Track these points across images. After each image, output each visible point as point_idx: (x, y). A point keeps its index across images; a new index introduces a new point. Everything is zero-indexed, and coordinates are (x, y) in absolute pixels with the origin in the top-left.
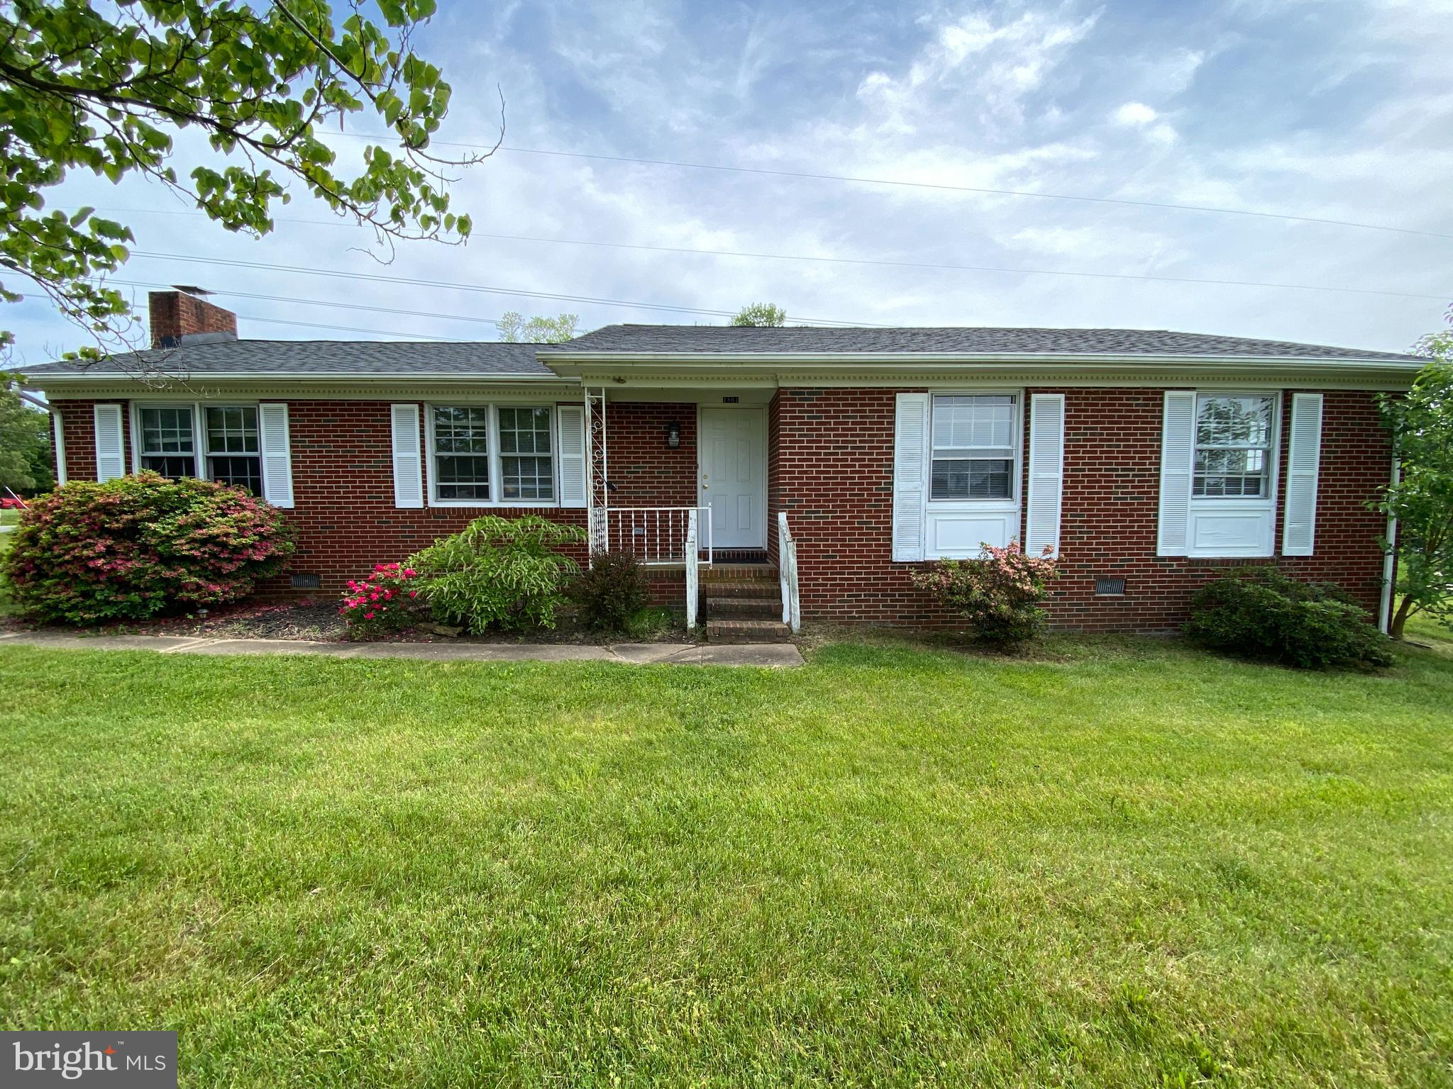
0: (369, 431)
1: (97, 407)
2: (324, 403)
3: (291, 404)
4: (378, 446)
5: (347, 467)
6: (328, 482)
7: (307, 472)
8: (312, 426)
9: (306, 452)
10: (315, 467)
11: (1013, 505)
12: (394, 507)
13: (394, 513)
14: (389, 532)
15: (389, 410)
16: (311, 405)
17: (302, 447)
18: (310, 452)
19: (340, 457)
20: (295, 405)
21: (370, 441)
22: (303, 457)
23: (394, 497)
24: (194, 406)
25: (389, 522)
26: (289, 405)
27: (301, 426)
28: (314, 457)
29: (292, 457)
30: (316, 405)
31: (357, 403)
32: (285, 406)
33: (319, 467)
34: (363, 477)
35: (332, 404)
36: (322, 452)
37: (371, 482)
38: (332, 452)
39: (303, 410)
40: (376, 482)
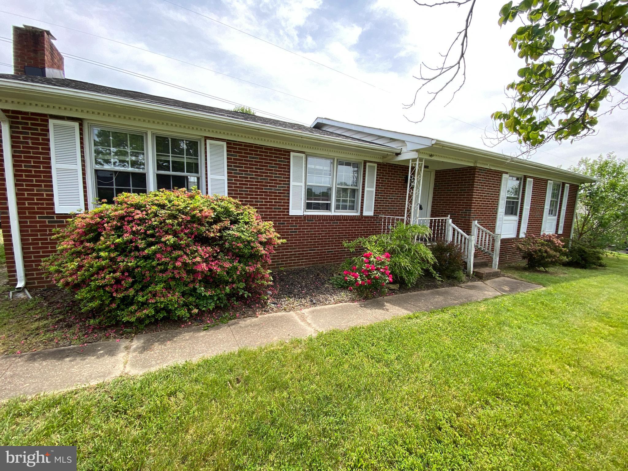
0: (276, 167)
1: (51, 122)
2: (251, 145)
3: (229, 143)
4: (281, 177)
5: (262, 189)
6: (251, 198)
7: (237, 191)
8: (242, 160)
9: (237, 177)
10: (242, 188)
11: (516, 218)
12: (288, 215)
13: (287, 218)
14: (284, 229)
15: (289, 155)
16: (241, 145)
17: (235, 173)
18: (240, 177)
19: (259, 182)
20: (231, 144)
21: (276, 174)
22: (235, 180)
23: (288, 209)
24: (146, 134)
25: (284, 224)
26: (227, 143)
27: (234, 159)
28: (242, 181)
29: (228, 180)
30: (245, 146)
31: (270, 149)
32: (225, 144)
33: (246, 188)
34: (272, 196)
35: (255, 147)
36: (247, 178)
37: (276, 199)
38: (253, 178)
39: (236, 148)
40: (279, 199)
